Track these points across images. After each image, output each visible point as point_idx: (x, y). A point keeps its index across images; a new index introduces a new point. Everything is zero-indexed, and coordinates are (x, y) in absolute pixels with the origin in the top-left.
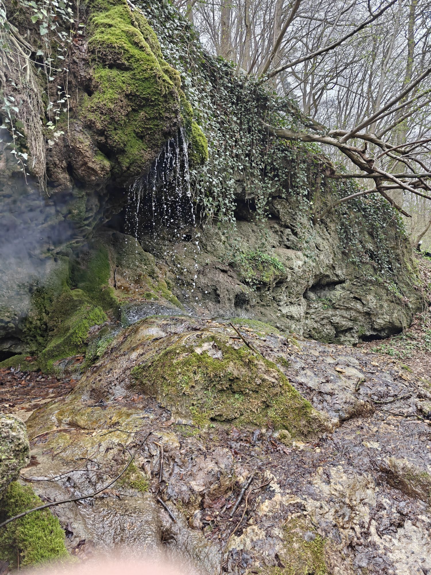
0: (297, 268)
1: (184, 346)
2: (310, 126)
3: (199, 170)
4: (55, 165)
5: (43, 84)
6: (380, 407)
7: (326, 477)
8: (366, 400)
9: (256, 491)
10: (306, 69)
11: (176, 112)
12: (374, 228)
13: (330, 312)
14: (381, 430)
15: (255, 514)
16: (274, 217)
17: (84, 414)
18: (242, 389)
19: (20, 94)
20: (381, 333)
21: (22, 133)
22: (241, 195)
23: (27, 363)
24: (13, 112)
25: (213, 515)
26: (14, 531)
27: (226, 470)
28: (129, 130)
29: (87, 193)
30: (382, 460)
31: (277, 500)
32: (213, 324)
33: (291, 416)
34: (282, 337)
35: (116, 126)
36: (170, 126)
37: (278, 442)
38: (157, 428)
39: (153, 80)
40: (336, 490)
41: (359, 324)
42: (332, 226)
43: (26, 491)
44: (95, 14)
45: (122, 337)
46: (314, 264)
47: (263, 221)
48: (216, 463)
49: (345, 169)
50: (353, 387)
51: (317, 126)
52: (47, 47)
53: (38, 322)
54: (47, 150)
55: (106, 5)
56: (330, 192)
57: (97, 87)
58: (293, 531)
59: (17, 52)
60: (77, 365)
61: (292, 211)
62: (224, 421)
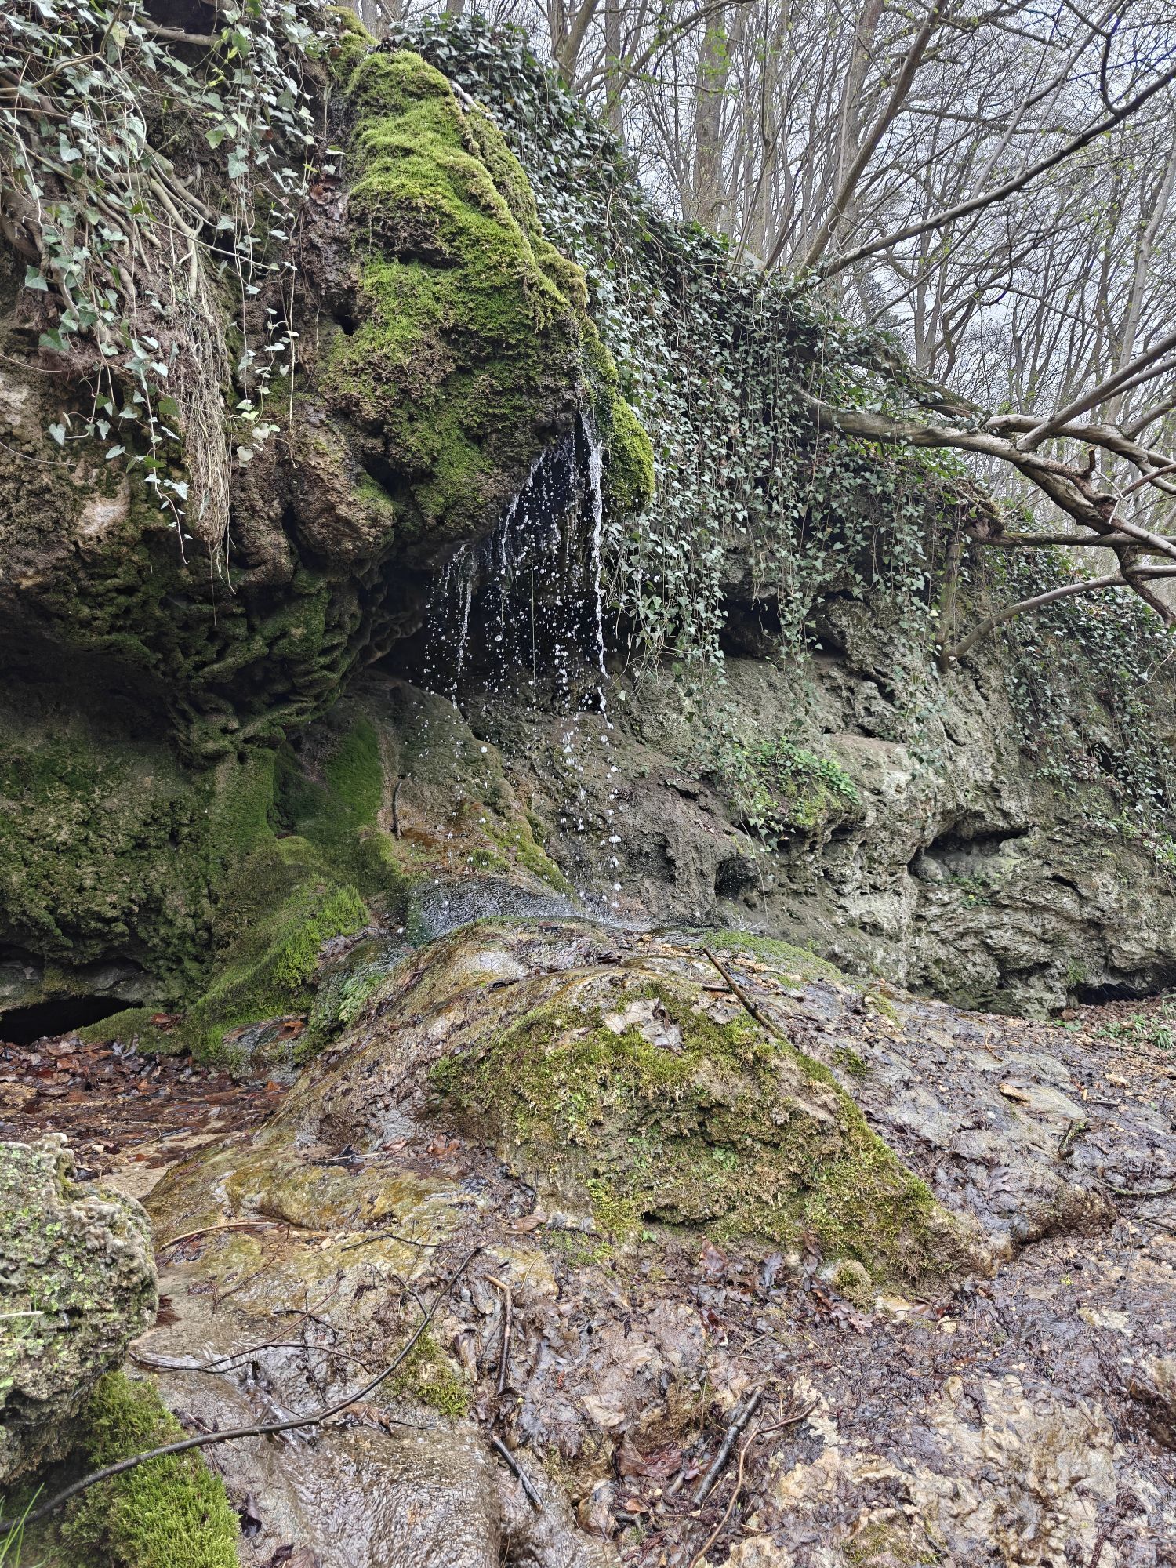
0: (892, 792)
1: (576, 1009)
2: (937, 405)
3: (629, 522)
4: (253, 511)
5: (231, 303)
6: (1131, 1206)
7: (971, 1406)
8: (1090, 1185)
9: (768, 1436)
10: (924, 250)
11: (572, 374)
12: (1113, 684)
13: (985, 917)
14: (1134, 1275)
15: (766, 1503)
16: (831, 647)
17: (302, 1185)
18: (735, 1137)
19: (171, 329)
20: (1133, 982)
21: (173, 429)
22: (742, 590)
23: (155, 1030)
24: (152, 376)
25: (647, 1496)
26: (106, 1509)
27: (684, 1369)
28: (446, 420)
29: (329, 583)
30: (1135, 1367)
31: (828, 1468)
32: (655, 947)
33: (871, 1221)
34: (847, 989)
35: (413, 410)
36: (556, 411)
37: (833, 1295)
38: (495, 1236)
39: (515, 293)
40: (999, 1446)
41: (1069, 953)
42: (993, 676)
43: (140, 1396)
44: (368, 122)
45: (409, 974)
46: (941, 781)
47: (800, 659)
48: (658, 1347)
49: (1033, 521)
50: (1051, 1144)
51: (954, 404)
52: (244, 209)
53: (190, 921)
54: (234, 472)
55: (398, 98)
56: (989, 582)
57: (369, 311)
58: (874, 1560)
59: (166, 223)
60: (286, 1043)
61: (881, 632)
62: (682, 1223)
